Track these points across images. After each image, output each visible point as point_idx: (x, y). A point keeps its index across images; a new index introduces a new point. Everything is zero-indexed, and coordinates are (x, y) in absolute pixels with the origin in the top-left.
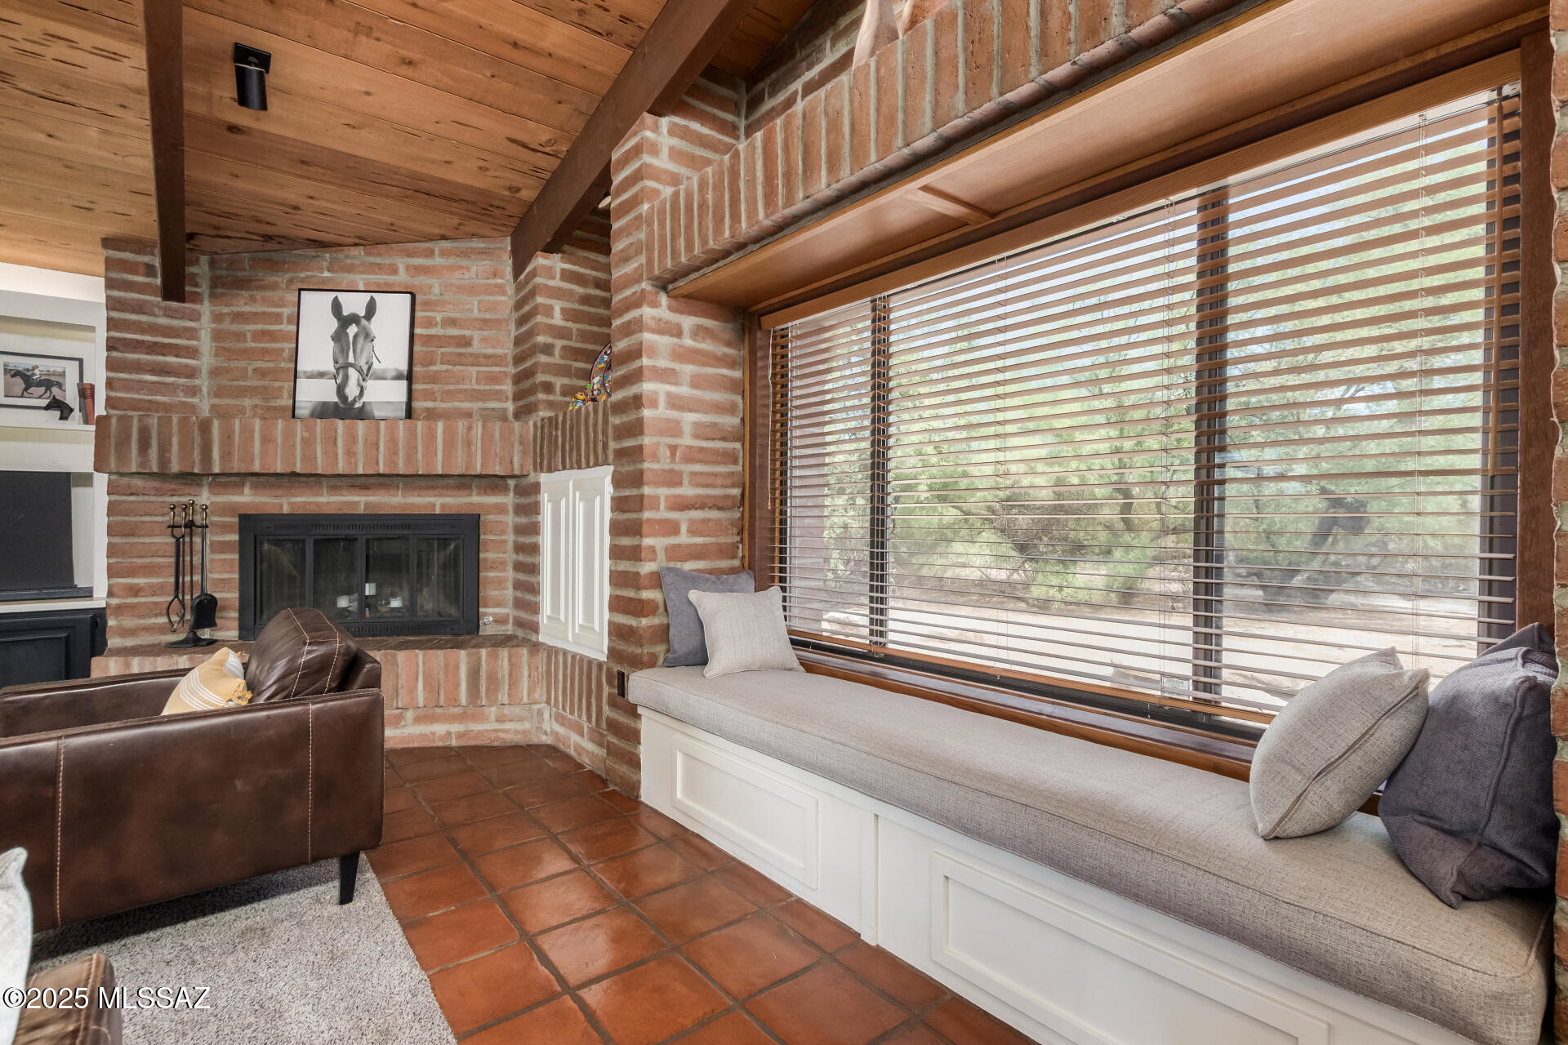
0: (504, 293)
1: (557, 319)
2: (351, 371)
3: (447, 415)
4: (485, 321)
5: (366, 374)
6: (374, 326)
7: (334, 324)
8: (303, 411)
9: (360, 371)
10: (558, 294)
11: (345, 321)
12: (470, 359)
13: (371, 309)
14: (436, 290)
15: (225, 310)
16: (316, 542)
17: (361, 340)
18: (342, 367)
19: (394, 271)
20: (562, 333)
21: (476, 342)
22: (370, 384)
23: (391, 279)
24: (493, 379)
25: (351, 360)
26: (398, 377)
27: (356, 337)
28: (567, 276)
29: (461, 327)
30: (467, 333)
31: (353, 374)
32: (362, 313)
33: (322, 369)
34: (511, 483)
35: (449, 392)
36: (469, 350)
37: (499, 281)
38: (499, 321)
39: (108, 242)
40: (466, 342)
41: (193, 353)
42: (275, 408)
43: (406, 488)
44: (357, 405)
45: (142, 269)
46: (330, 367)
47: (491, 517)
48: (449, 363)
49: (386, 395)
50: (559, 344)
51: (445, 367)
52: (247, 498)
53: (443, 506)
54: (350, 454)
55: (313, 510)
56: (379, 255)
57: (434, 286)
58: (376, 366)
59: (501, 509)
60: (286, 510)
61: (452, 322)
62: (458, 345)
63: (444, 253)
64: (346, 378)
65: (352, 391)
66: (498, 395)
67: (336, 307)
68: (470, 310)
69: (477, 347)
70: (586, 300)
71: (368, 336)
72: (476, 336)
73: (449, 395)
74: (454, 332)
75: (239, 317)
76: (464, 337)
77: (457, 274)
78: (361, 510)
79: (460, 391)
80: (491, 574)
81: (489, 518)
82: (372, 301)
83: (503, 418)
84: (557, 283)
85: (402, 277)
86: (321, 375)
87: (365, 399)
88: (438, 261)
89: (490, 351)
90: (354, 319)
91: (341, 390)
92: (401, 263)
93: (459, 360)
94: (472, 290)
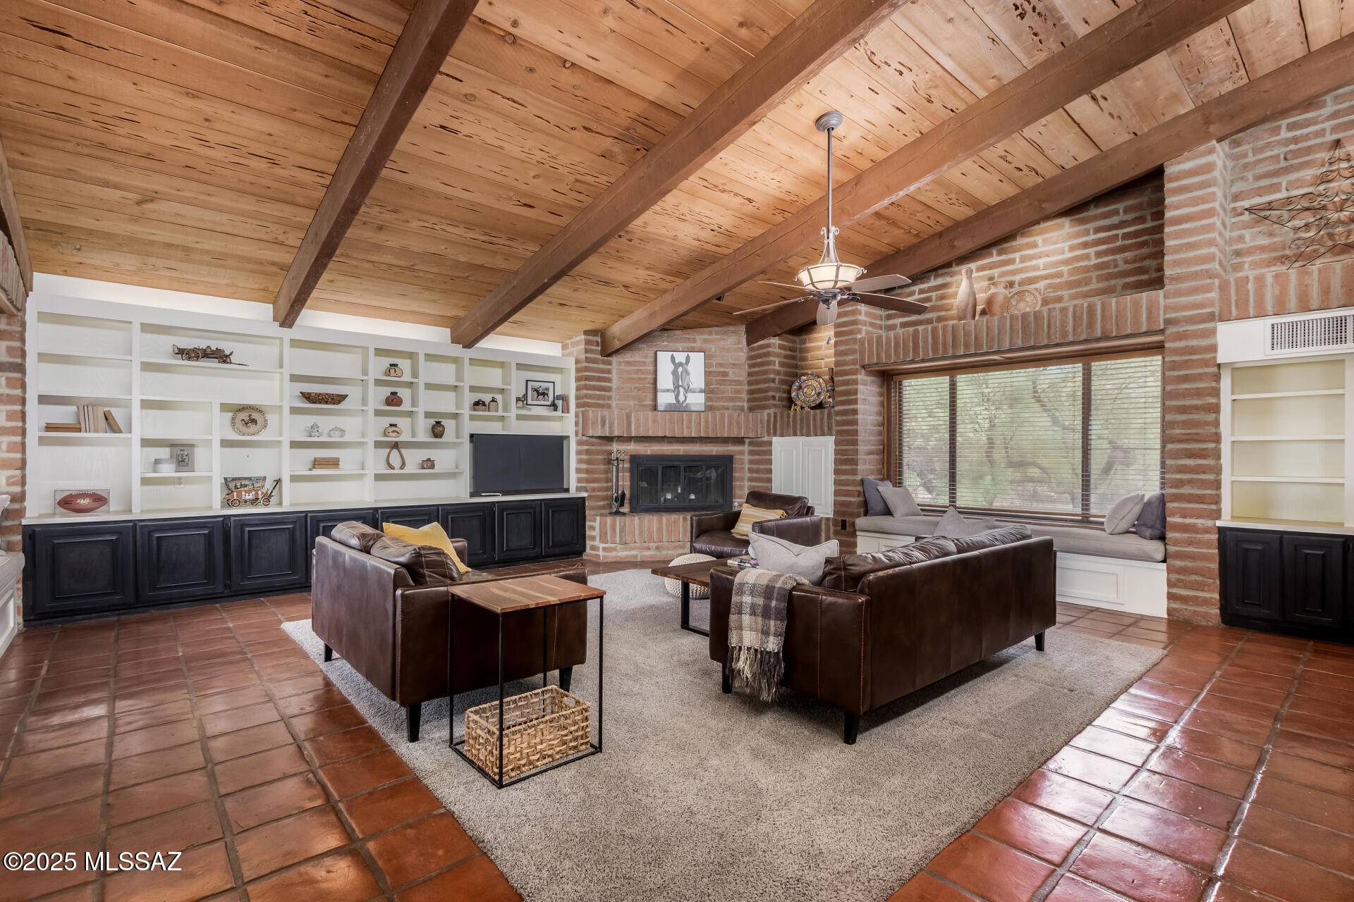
0: (743, 352)
1: (777, 367)
2: (681, 389)
3: (718, 409)
4: (734, 364)
5: (687, 390)
6: (690, 368)
7: (672, 367)
8: (660, 407)
9: (685, 389)
10: (777, 355)
11: (677, 365)
12: (728, 382)
13: (688, 359)
14: (713, 350)
15: (622, 360)
16: (663, 468)
17: (684, 374)
18: (677, 387)
19: (695, 341)
20: (778, 373)
21: (731, 374)
22: (689, 395)
23: (693, 345)
24: (738, 392)
25: (680, 384)
26: (701, 391)
27: (682, 372)
28: (781, 347)
29: (724, 368)
30: (726, 370)
31: (681, 390)
32: (684, 362)
33: (668, 388)
34: (747, 441)
35: (719, 398)
36: (728, 378)
37: (740, 346)
38: (740, 364)
39: (586, 333)
40: (725, 374)
41: (609, 380)
42: (644, 406)
43: (701, 442)
44: (684, 405)
45: (595, 343)
46: (672, 387)
47: (738, 457)
48: (718, 384)
49: (696, 400)
50: (777, 378)
51: (717, 386)
52: (633, 448)
53: (716, 451)
54: (689, 427)
55: (661, 453)
56: (689, 334)
57: (713, 348)
58: (691, 386)
59: (742, 453)
60: (649, 453)
61: (721, 365)
62: (723, 376)
63: (717, 333)
64: (679, 392)
65: (681, 398)
66: (740, 399)
67: (673, 358)
68: (728, 359)
69: (731, 377)
70: (786, 357)
71: (688, 373)
72: (731, 371)
73: (720, 399)
74: (722, 370)
75: (628, 363)
76: (724, 372)
77: (722, 343)
78: (681, 453)
79: (723, 397)
80: (737, 483)
81: (737, 457)
82: (688, 356)
83: (742, 409)
84: (777, 350)
85: (698, 344)
86: (668, 391)
87: (687, 402)
88: (714, 337)
89: (736, 379)
90: (680, 364)
91: (677, 397)
92: (698, 337)
93: (723, 382)
94: (728, 350)
